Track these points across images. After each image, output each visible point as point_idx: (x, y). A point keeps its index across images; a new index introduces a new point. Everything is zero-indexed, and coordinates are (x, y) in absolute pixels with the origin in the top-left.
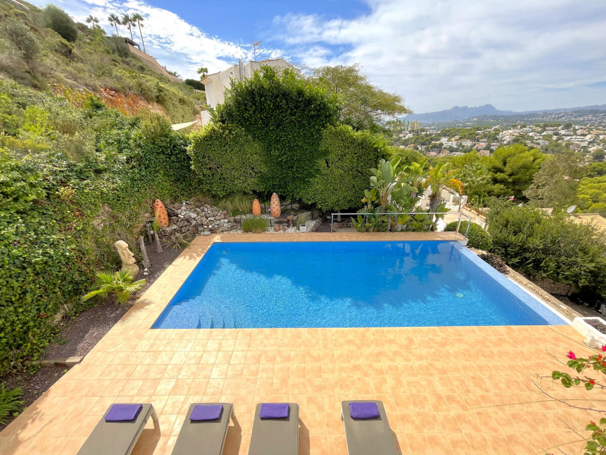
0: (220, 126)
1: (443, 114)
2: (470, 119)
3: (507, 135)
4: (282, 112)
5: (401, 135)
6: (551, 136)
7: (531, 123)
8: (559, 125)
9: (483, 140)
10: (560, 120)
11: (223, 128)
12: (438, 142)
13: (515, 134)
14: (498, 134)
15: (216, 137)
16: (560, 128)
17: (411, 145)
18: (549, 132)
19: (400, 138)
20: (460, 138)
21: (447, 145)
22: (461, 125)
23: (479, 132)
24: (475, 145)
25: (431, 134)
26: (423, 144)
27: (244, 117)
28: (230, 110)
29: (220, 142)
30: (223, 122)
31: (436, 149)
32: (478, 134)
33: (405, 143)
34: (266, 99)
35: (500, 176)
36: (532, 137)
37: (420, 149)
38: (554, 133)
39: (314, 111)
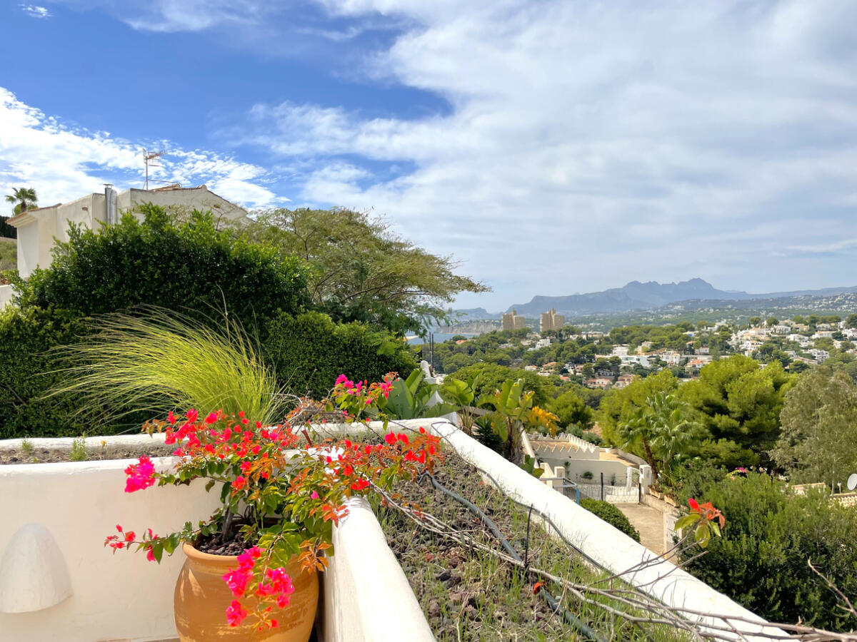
0: (36, 312)
1: (610, 296)
2: (668, 308)
3: (748, 340)
4: (181, 287)
5: (525, 343)
6: (829, 342)
7: (788, 314)
8: (839, 320)
9: (703, 350)
10: (839, 309)
11: (42, 318)
12: (609, 357)
13: (762, 338)
14: (729, 338)
15: (22, 336)
16: (841, 324)
17: (549, 364)
18: (823, 333)
19: (522, 350)
20: (655, 347)
21: (629, 361)
22: (652, 320)
23: (688, 333)
24: (687, 360)
25: (590, 340)
26: (577, 361)
27: (94, 296)
28: (62, 281)
29: (30, 345)
30: (44, 305)
31: (606, 372)
32: (688, 338)
33: (537, 359)
34: (145, 263)
35: (721, 421)
36: (795, 342)
37: (571, 371)
38: (833, 334)
39: (248, 285)
